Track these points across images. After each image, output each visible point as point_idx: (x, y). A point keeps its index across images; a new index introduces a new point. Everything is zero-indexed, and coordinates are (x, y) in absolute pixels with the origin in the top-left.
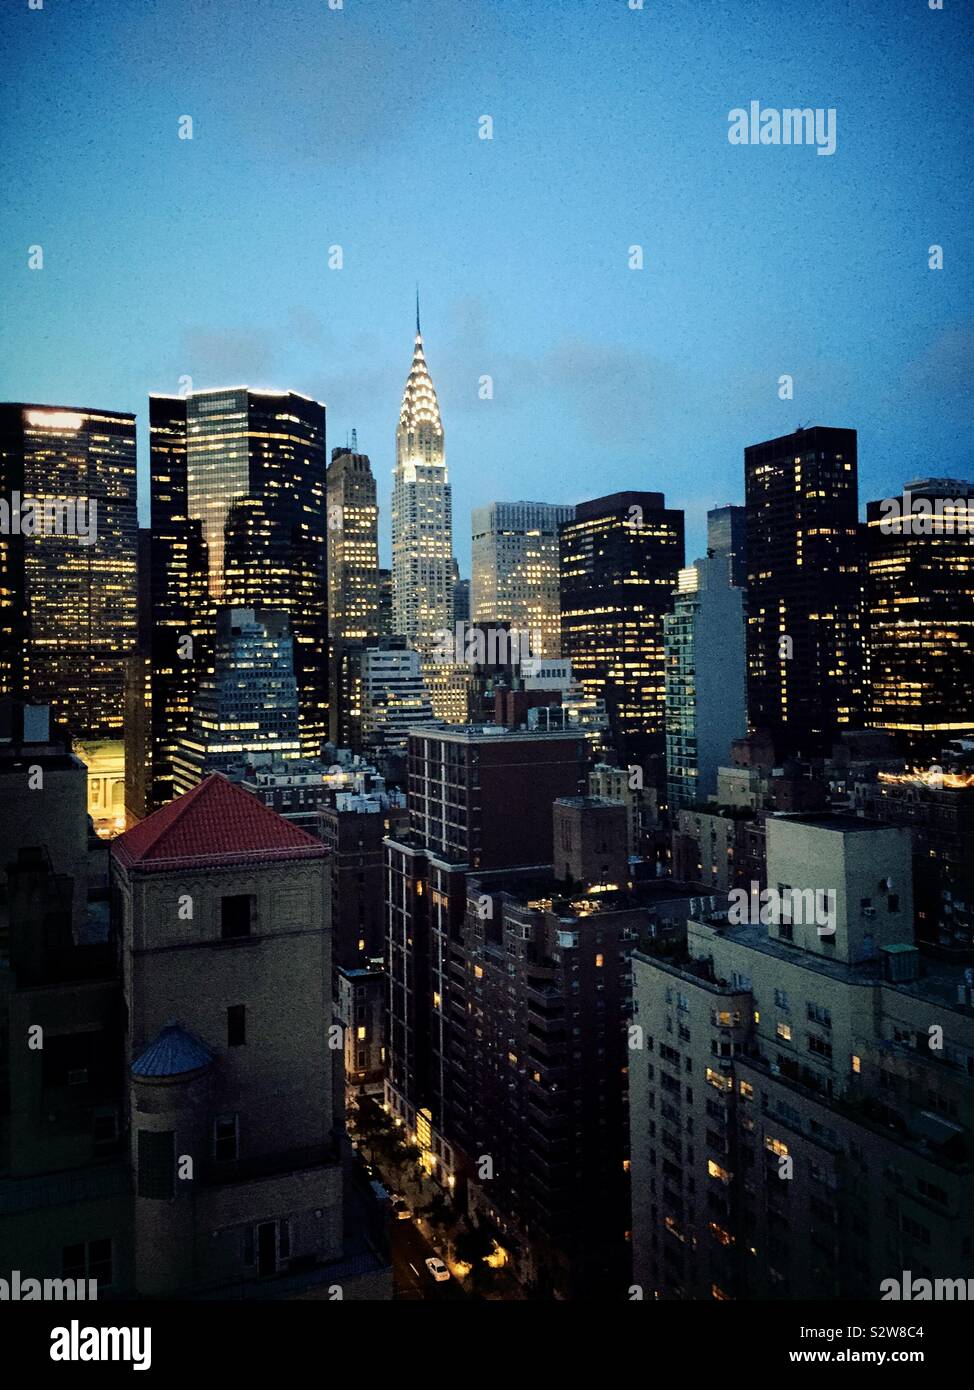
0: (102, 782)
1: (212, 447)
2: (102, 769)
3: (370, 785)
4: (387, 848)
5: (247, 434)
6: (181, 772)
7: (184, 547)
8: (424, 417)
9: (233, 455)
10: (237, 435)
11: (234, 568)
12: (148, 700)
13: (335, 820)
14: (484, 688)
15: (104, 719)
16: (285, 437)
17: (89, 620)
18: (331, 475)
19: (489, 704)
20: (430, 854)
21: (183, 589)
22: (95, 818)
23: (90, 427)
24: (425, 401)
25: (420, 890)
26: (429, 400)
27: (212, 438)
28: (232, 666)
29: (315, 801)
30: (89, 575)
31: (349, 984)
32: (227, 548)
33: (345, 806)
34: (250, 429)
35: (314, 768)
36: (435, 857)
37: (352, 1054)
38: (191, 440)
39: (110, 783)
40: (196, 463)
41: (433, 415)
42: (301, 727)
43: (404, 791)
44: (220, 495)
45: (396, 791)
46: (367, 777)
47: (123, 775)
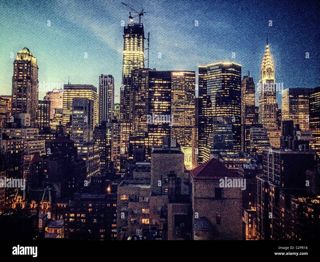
0: (187, 156)
1: (213, 78)
2: (187, 154)
3: (252, 162)
4: (257, 179)
5: (222, 74)
6: (205, 155)
7: (206, 102)
8: (269, 66)
9: (218, 80)
10: (219, 75)
11: (218, 107)
12: (197, 138)
13: (243, 170)
14: (285, 139)
15: (187, 142)
16: (231, 74)
17: (185, 119)
18: (242, 83)
19: (286, 143)
20: (269, 182)
21: (206, 112)
22: (186, 165)
23: (185, 75)
24: (269, 62)
25: (266, 191)
26: (270, 62)
27: (213, 76)
28: (217, 130)
29: (238, 165)
30: (185, 109)
31: (247, 213)
32: (216, 102)
33: (246, 167)
34: (222, 73)
35: (238, 157)
36: (270, 183)
37: (247, 231)
38: (208, 76)
39: (189, 157)
40: (209, 82)
41: (271, 66)
42: (234, 146)
43: (262, 165)
44: (215, 89)
45: (260, 165)
46: (251, 160)
47: (192, 155)
